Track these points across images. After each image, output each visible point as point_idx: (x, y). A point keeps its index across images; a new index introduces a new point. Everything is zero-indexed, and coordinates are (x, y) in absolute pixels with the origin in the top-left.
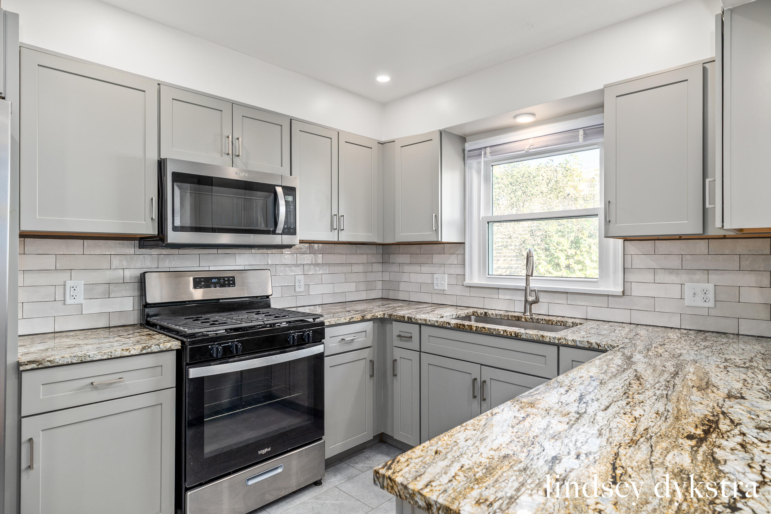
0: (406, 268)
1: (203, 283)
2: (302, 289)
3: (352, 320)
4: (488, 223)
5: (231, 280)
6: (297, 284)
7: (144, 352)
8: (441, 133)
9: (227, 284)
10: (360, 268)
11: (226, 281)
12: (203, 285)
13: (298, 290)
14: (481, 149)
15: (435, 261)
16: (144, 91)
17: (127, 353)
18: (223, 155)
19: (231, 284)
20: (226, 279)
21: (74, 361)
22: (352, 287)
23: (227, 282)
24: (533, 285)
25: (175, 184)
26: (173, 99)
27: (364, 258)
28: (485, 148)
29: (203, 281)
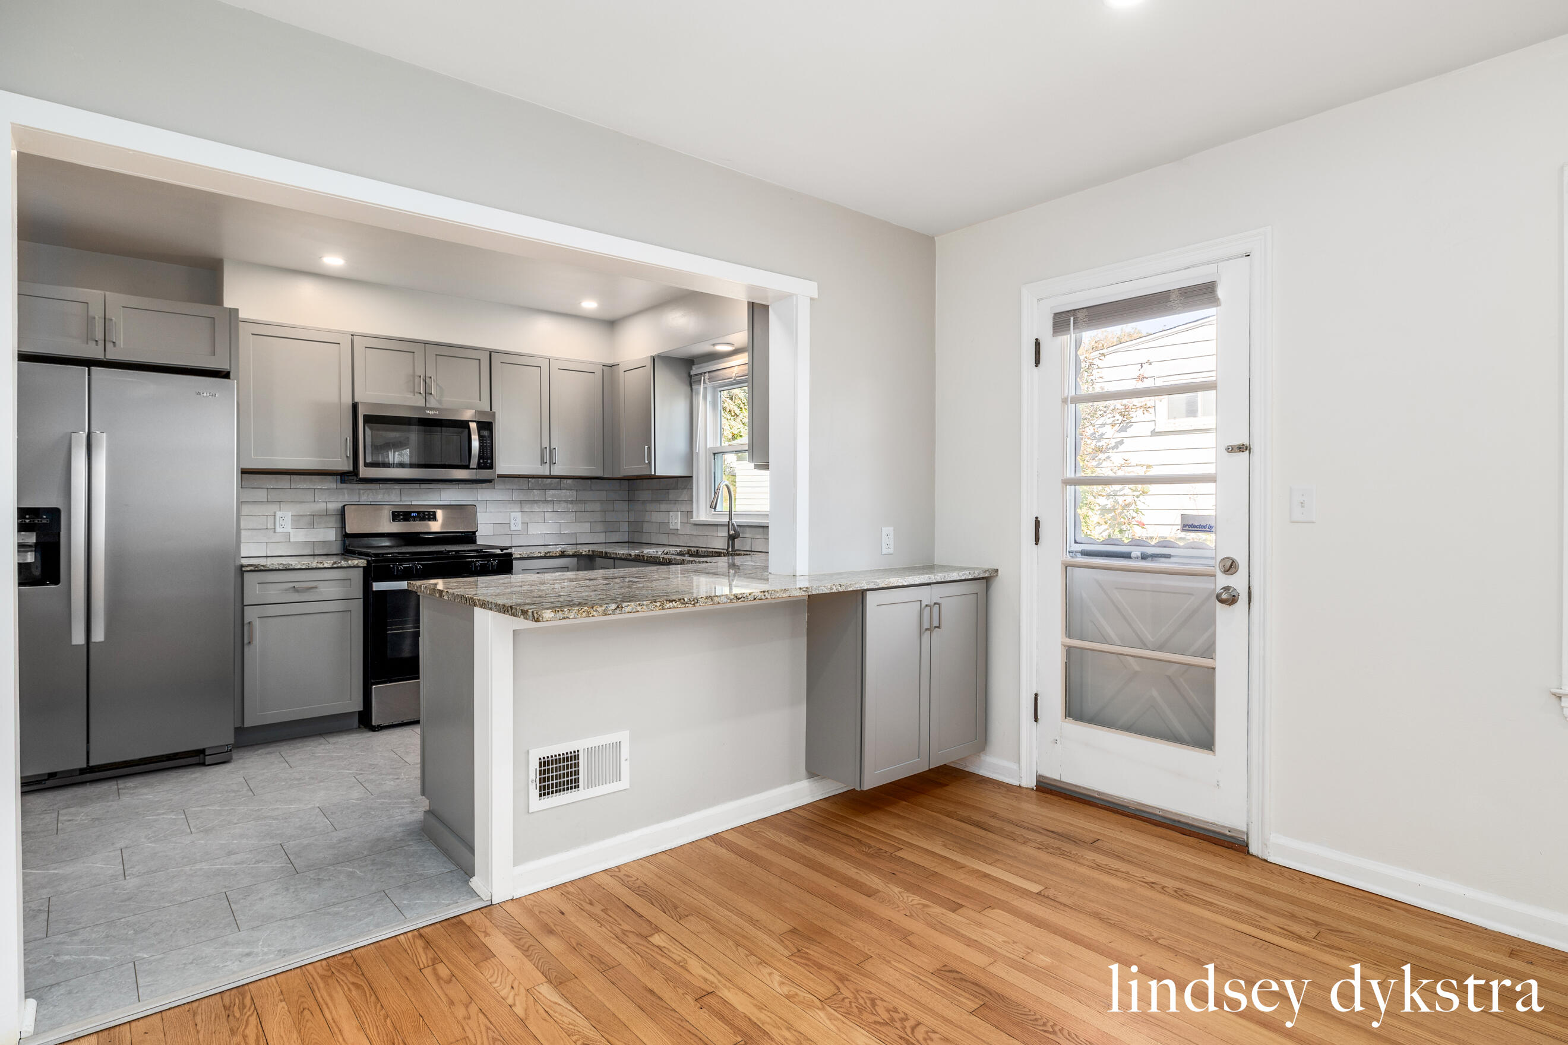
0: (649, 506)
1: (401, 517)
2: (519, 527)
3: (548, 555)
4: (714, 454)
5: (432, 515)
6: (513, 522)
7: (335, 566)
8: (654, 360)
9: (427, 519)
10: (597, 506)
11: (427, 515)
12: (402, 519)
13: (513, 528)
14: (701, 374)
15: (671, 497)
16: (339, 344)
17: (321, 566)
18: (416, 394)
19: (432, 518)
20: (426, 513)
21: (281, 568)
22: (586, 527)
23: (427, 517)
24: (735, 521)
25: (366, 425)
26: (366, 347)
27: (602, 495)
28: (705, 373)
29: (402, 515)
